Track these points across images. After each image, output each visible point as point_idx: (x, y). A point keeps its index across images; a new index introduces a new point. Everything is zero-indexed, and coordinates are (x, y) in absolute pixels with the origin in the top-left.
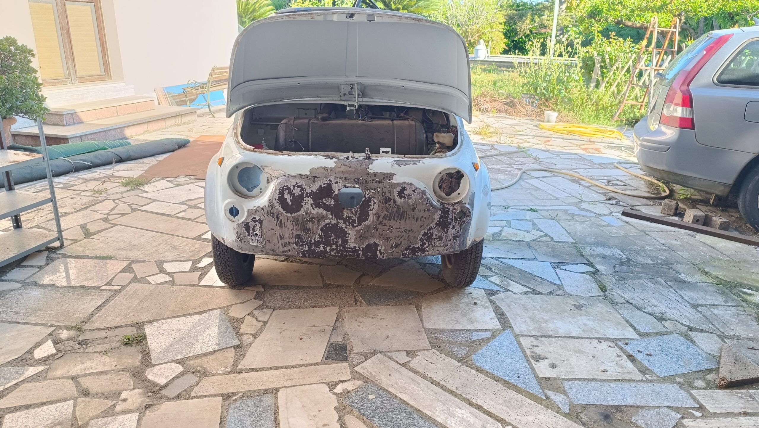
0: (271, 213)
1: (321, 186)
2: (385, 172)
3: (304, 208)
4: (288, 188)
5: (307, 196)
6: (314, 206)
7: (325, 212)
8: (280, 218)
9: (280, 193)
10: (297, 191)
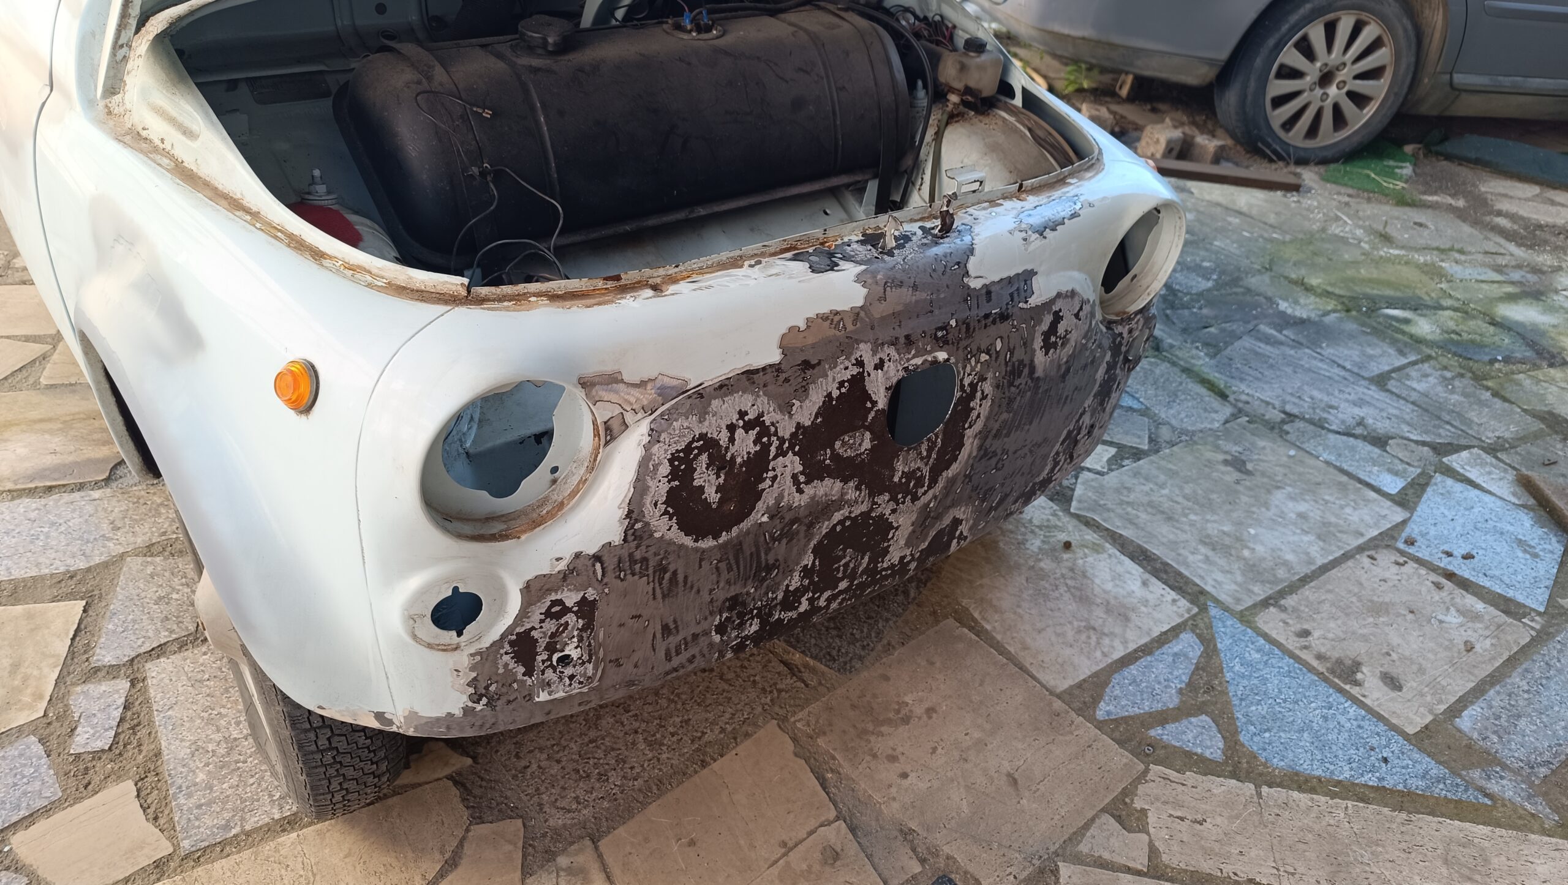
0: (632, 561)
1: (829, 395)
2: (1012, 273)
3: (768, 499)
4: (709, 444)
5: (781, 453)
6: (802, 478)
7: (838, 484)
8: (672, 568)
9: (673, 475)
10: (745, 445)
